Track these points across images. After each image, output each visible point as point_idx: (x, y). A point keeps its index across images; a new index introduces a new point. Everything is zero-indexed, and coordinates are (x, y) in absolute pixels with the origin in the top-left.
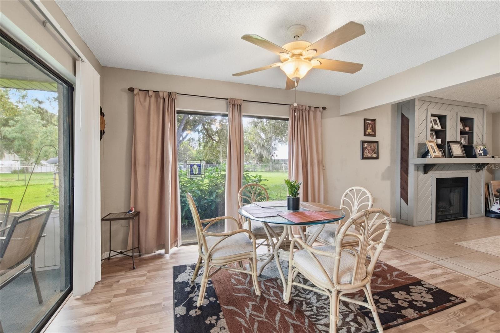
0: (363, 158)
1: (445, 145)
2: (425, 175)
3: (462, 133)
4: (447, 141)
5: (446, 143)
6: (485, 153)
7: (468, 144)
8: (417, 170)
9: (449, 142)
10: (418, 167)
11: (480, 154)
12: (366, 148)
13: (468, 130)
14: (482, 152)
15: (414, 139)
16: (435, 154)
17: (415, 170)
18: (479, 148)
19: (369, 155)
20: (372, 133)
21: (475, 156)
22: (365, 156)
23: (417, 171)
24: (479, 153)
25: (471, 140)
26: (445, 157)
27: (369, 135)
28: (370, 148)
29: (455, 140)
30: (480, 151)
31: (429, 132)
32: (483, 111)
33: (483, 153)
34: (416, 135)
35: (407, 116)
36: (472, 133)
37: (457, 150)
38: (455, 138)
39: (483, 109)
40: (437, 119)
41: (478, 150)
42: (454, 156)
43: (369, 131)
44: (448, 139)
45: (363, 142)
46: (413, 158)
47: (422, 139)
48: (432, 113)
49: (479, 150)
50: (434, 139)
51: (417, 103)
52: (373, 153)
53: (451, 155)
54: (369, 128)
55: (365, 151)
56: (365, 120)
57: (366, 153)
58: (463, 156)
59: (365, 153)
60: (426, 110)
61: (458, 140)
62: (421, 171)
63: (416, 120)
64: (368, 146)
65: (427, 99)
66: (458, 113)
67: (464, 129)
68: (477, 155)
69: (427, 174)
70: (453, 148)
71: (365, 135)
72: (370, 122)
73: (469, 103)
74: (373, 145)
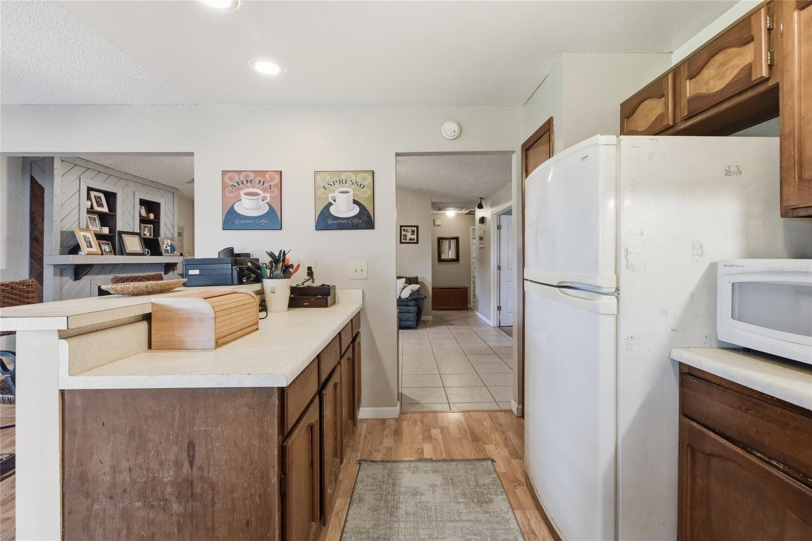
1: (116, 236)
2: (78, 281)
3: (143, 221)
4: (118, 231)
5: (115, 233)
6: (173, 249)
7: (154, 236)
8: (59, 274)
9: (121, 233)
10: (61, 269)
11: (167, 251)
13: (153, 218)
14: (169, 248)
15: (52, 224)
16: (90, 249)
17: (55, 275)
18: (166, 243)
21: (160, 254)
23: (59, 277)
24: (165, 250)
25: (156, 232)
26: (115, 254)
29: (131, 231)
30: (166, 247)
31: (84, 215)
32: (174, 195)
33: (171, 249)
34: (57, 217)
35: (40, 182)
36: (159, 223)
37: (133, 244)
38: (132, 226)
39: (174, 193)
40: (102, 196)
41: (165, 246)
42: (127, 253)
44: (119, 227)
46: (52, 255)
47: (70, 225)
48: (88, 186)
49: (165, 244)
50: (97, 226)
51: (57, 164)
53: (122, 252)
58: (143, 252)
60: (78, 179)
61: (137, 231)
62: (67, 276)
63: (55, 193)
65: (77, 162)
66: (136, 192)
67: (148, 217)
68: (163, 252)
69: (79, 280)
70: (127, 242)
73: (152, 181)
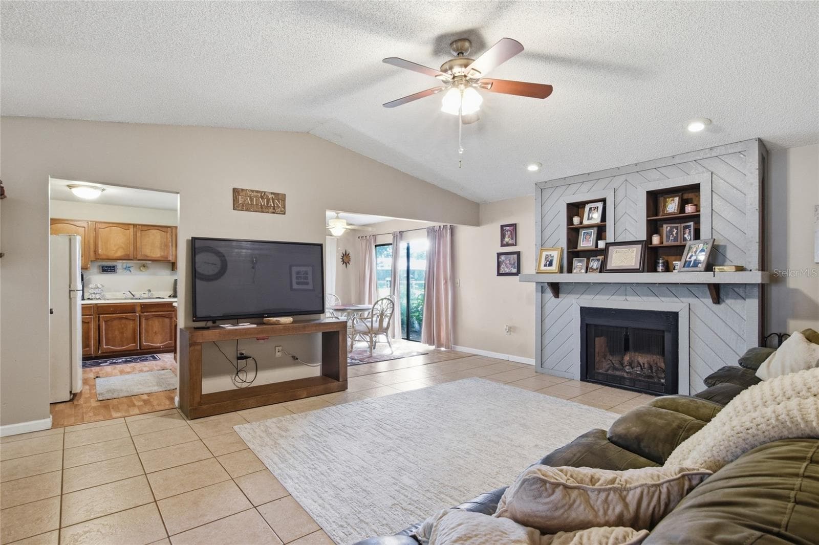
0: (499, 274)
2: (559, 299)
9: (609, 245)
12: (503, 261)
13: (693, 210)
18: (695, 250)
19: (507, 271)
20: (510, 242)
22: (501, 272)
24: (686, 262)
27: (508, 245)
28: (508, 262)
29: (632, 239)
31: (564, 234)
34: (538, 241)
38: (634, 233)
40: (600, 205)
42: (607, 270)
43: (507, 239)
44: (610, 238)
45: (499, 255)
47: (552, 246)
48: (569, 202)
50: (591, 241)
52: (512, 267)
54: (507, 236)
55: (502, 266)
56: (502, 227)
57: (503, 268)
59: (501, 268)
61: (642, 237)
64: (506, 259)
68: (682, 265)
71: (503, 245)
72: (508, 228)
74: (512, 256)
